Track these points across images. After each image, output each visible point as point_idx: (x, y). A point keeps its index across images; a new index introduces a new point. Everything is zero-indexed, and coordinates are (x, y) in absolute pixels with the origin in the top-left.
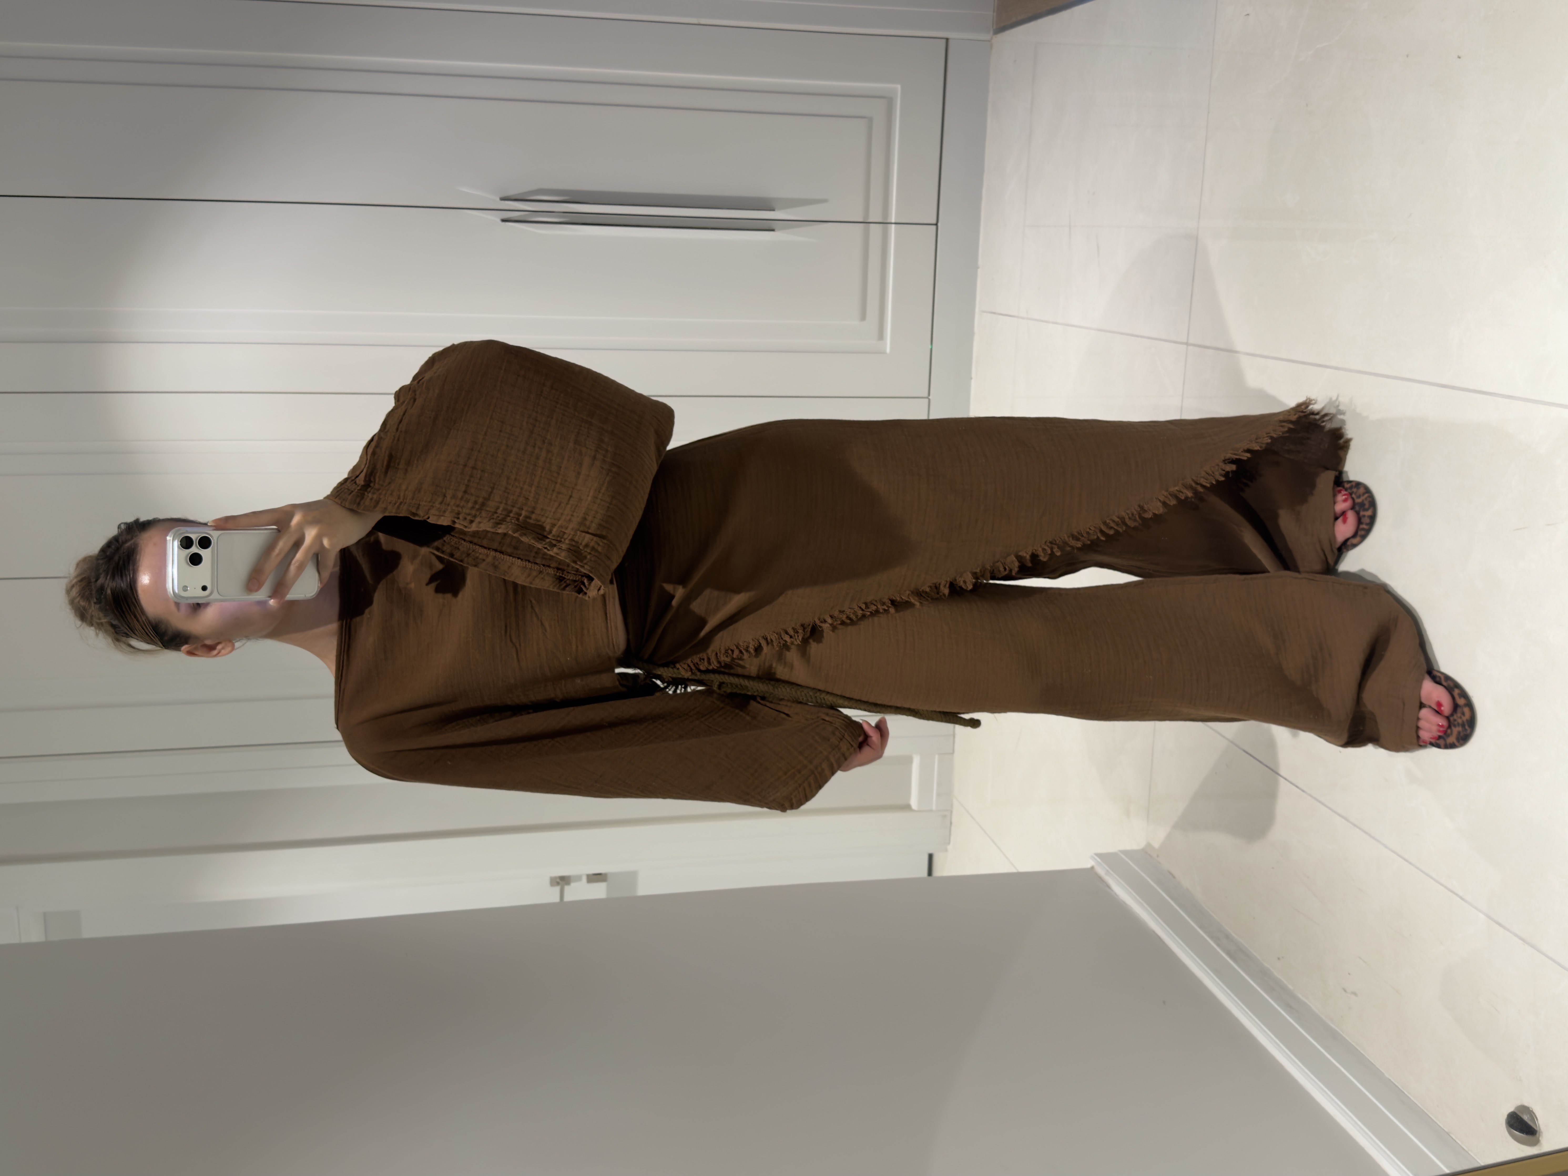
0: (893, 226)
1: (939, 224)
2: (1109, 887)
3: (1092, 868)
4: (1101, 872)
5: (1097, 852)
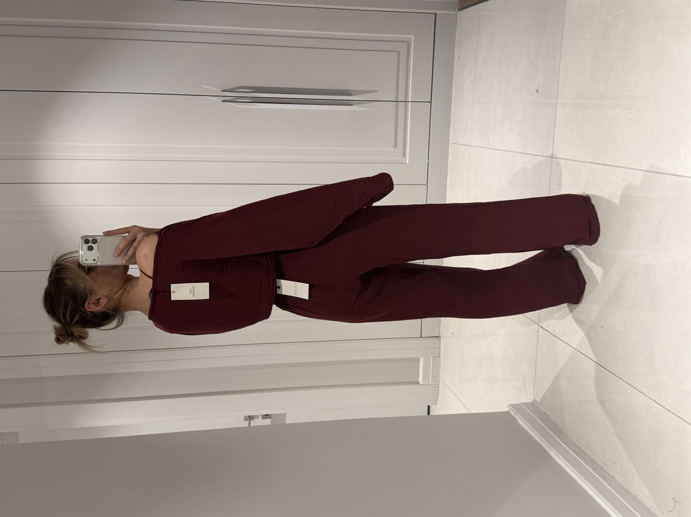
0: (410, 103)
1: (432, 102)
2: (516, 421)
3: (508, 411)
4: (512, 413)
5: (510, 403)
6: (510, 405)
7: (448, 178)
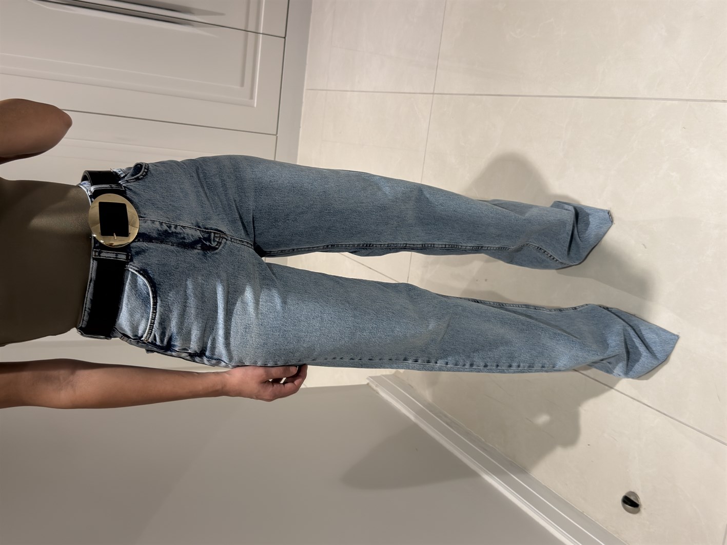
0: (261, 35)
1: (286, 38)
2: (378, 393)
3: (368, 384)
4: (374, 386)
5: (371, 375)
6: (370, 377)
7: (301, 129)
